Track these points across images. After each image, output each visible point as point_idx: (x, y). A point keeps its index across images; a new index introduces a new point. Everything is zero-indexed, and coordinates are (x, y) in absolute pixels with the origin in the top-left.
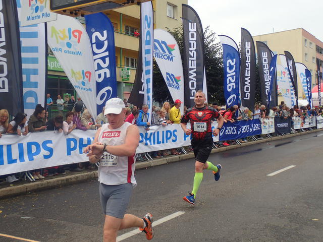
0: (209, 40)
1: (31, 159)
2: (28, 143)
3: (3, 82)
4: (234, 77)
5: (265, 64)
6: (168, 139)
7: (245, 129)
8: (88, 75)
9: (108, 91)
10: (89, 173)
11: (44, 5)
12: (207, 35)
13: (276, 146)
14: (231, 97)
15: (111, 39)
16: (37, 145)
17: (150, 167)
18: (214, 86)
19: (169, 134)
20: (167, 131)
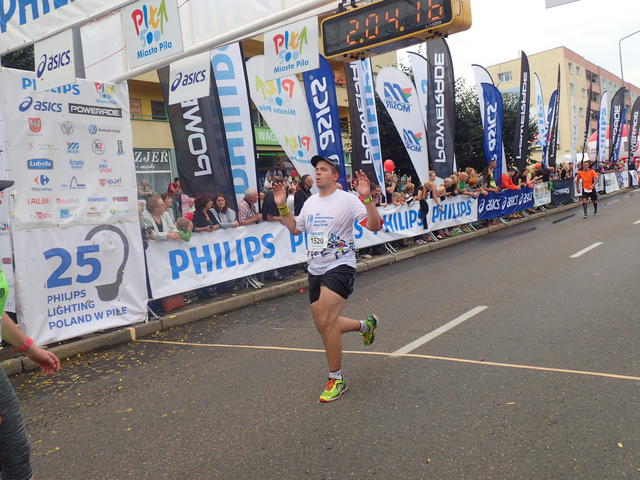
1: (251, 260)
2: (245, 239)
3: (203, 161)
6: (412, 222)
7: (511, 202)
8: (305, 141)
11: (298, 50)
13: (555, 222)
16: (254, 239)
17: (395, 262)
19: (413, 215)
20: (411, 212)
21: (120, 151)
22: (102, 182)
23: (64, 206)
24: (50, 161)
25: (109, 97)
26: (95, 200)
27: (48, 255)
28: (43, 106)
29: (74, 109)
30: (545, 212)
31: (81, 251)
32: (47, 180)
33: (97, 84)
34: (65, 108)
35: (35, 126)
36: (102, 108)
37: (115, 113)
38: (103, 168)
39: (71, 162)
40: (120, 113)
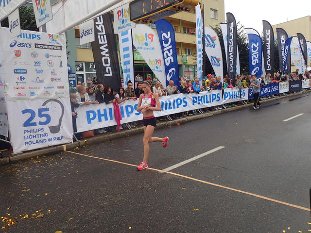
0: (240, 31)
1: (128, 116)
2: (126, 106)
3: (109, 69)
4: (258, 55)
5: (283, 44)
6: (213, 99)
7: (266, 90)
8: (159, 62)
9: (173, 71)
10: (164, 123)
11: (127, 18)
12: (238, 28)
13: (290, 101)
14: (255, 69)
15: (173, 37)
16: (131, 106)
17: (202, 118)
18: (244, 63)
19: (214, 96)
20: (213, 95)
21: (61, 66)
22: (52, 79)
23: (32, 91)
24: (25, 70)
25: (55, 41)
26: (48, 88)
27: (24, 112)
28: (21, 45)
29: (38, 46)
30: (286, 95)
31: (40, 110)
32: (24, 78)
33: (49, 35)
34: (33, 46)
35: (18, 54)
36: (52, 46)
37: (58, 48)
38: (53, 73)
39: (36, 70)
40: (61, 48)
